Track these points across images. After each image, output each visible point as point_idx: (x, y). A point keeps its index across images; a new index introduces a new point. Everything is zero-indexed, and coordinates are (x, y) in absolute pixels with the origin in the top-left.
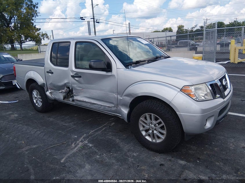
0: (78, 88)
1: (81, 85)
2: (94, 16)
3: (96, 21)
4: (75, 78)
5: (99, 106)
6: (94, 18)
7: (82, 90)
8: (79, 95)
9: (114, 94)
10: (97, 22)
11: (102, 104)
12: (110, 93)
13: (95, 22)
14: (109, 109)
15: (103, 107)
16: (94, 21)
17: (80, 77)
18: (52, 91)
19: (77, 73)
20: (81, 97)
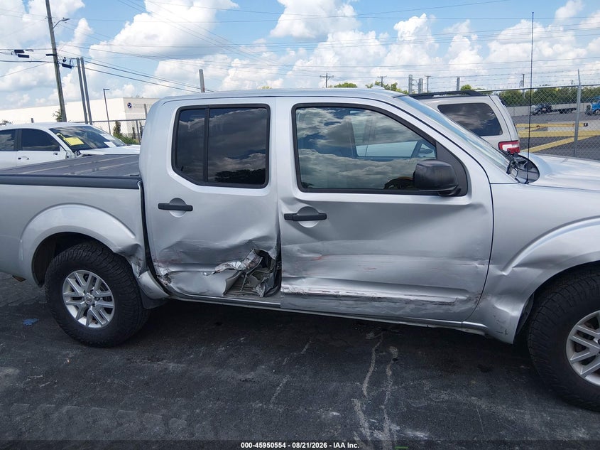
0: (304, 255)
1: (318, 245)
2: (55, 49)
3: (62, 62)
4: (299, 222)
5: (398, 305)
6: (55, 55)
7: (320, 258)
8: (304, 278)
9: (476, 264)
10: (64, 65)
11: (412, 298)
12: (458, 262)
13: (61, 66)
14: (441, 310)
15: (412, 306)
16: (56, 63)
17: (323, 217)
18: (173, 269)
19: (311, 206)
20: (314, 283)
